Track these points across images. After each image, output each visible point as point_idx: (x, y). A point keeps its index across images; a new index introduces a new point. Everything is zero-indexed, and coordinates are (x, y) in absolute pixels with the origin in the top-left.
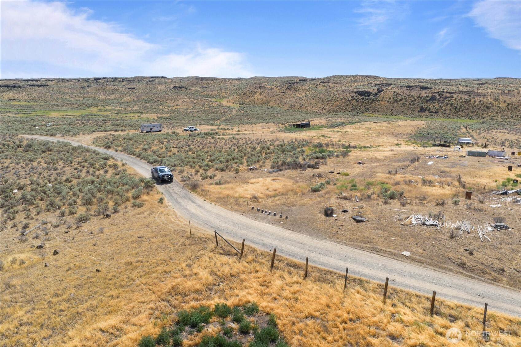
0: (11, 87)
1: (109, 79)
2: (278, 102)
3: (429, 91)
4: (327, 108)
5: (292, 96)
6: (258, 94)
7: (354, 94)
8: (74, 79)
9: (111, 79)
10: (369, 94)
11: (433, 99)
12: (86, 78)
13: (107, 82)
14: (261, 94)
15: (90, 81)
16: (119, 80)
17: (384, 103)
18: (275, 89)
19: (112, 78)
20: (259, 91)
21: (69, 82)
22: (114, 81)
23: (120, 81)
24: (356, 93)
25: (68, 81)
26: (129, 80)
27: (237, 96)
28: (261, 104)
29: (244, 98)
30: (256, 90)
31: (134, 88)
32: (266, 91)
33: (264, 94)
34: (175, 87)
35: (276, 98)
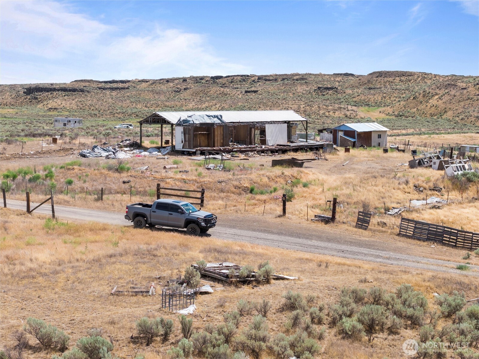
0: (70, 90)
1: (235, 78)
6: (437, 97)
8: (176, 79)
9: (239, 78)
12: (197, 77)
13: (232, 82)
15: (203, 81)
16: (253, 79)
19: (242, 76)
21: (169, 83)
22: (244, 81)
23: (254, 81)
25: (168, 81)
26: (268, 78)
27: (402, 103)
28: (432, 115)
29: (411, 105)
30: (438, 91)
31: (255, 92)
32: (453, 92)
33: (446, 98)
34: (319, 88)
35: (462, 104)
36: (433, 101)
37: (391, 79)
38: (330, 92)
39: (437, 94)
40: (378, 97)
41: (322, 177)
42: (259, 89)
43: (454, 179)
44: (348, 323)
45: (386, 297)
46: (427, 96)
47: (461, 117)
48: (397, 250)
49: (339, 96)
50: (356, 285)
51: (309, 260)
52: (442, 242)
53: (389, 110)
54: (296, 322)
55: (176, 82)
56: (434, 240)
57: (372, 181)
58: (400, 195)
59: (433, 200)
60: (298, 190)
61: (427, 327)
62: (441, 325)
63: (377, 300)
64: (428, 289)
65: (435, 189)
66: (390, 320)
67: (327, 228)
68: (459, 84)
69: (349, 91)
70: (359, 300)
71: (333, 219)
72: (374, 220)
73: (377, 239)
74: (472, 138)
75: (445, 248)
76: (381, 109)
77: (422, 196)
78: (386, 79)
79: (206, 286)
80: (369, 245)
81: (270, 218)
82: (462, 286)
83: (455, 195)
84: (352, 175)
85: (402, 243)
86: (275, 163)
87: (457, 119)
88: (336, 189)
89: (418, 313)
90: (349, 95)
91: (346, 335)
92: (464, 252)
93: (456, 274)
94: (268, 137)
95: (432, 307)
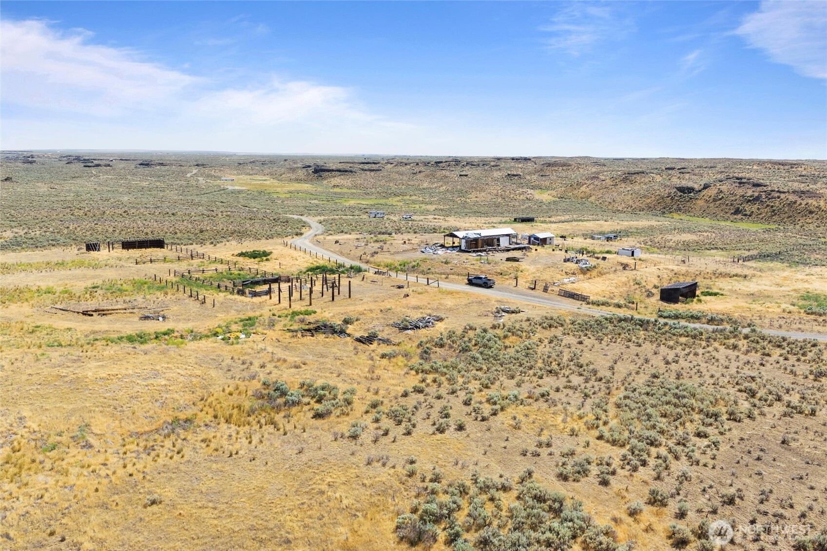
0: (343, 171)
3: (759, 189)
7: (674, 191)
10: (691, 190)
11: (757, 199)
15: (429, 165)
17: (700, 203)
20: (589, 182)
21: (407, 166)
24: (677, 188)
27: (563, 189)
28: (582, 198)
29: (569, 190)
30: (586, 181)
31: (466, 175)
32: (596, 183)
33: (592, 187)
34: (509, 175)
35: (601, 191)
36: (583, 189)
37: (556, 168)
38: (516, 178)
39: (586, 184)
40: (547, 183)
41: (528, 267)
42: (468, 173)
43: (581, 269)
44: (544, 325)
45: (554, 318)
46: (579, 185)
47: (600, 201)
48: (558, 301)
49: (522, 180)
50: (545, 314)
51: (529, 305)
52: (574, 298)
53: (554, 193)
54: (530, 324)
55: (412, 165)
56: (571, 297)
57: (548, 270)
58: (559, 277)
59: (572, 279)
60: (519, 273)
61: (565, 327)
62: (570, 326)
63: (552, 319)
64: (567, 315)
65: (574, 274)
66: (555, 324)
67: (532, 292)
68: (600, 177)
69: (528, 177)
70: (546, 318)
71: (535, 288)
72: (549, 289)
73: (552, 296)
74: (601, 226)
75: (574, 301)
76: (549, 192)
77: (568, 276)
78: (553, 168)
79: (504, 314)
80: (548, 299)
81: (511, 287)
82: (578, 315)
83: (581, 276)
84: (540, 266)
85: (560, 298)
86: (508, 259)
87: (597, 202)
88: (533, 273)
89: (563, 323)
90: (528, 180)
91: (543, 328)
92: (581, 302)
93: (576, 310)
94: (501, 243)
95: (568, 321)
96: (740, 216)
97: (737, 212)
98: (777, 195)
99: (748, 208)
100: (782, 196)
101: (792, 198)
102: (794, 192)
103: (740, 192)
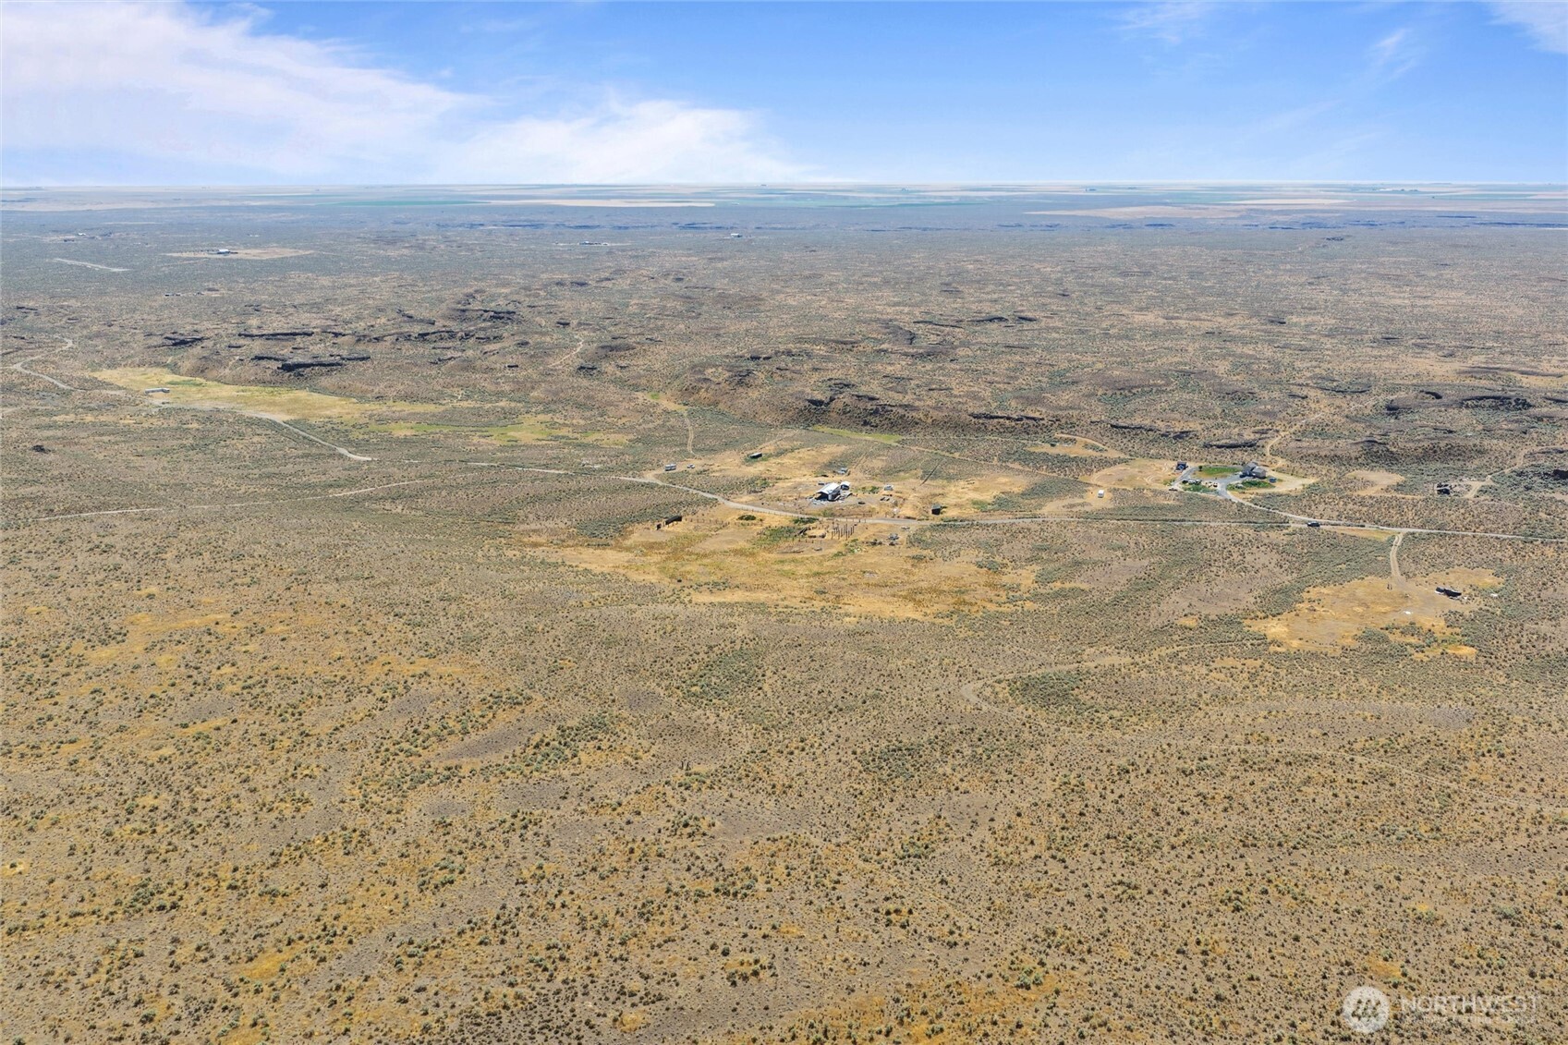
2: (729, 404)
3: (874, 402)
4: (780, 418)
5: (744, 395)
7: (807, 403)
10: (821, 403)
11: (876, 412)
14: (707, 390)
17: (833, 414)
18: (723, 385)
20: (705, 386)
24: (809, 401)
96: (868, 427)
97: (866, 423)
98: (890, 408)
99: (873, 420)
100: (894, 409)
101: (901, 411)
102: (900, 406)
103: (861, 405)
